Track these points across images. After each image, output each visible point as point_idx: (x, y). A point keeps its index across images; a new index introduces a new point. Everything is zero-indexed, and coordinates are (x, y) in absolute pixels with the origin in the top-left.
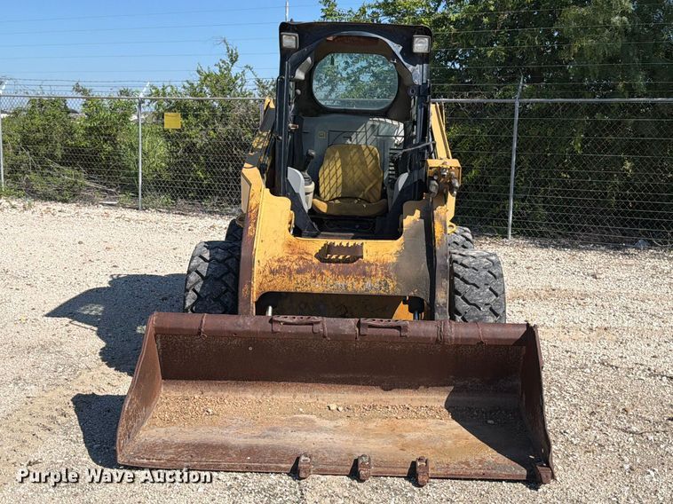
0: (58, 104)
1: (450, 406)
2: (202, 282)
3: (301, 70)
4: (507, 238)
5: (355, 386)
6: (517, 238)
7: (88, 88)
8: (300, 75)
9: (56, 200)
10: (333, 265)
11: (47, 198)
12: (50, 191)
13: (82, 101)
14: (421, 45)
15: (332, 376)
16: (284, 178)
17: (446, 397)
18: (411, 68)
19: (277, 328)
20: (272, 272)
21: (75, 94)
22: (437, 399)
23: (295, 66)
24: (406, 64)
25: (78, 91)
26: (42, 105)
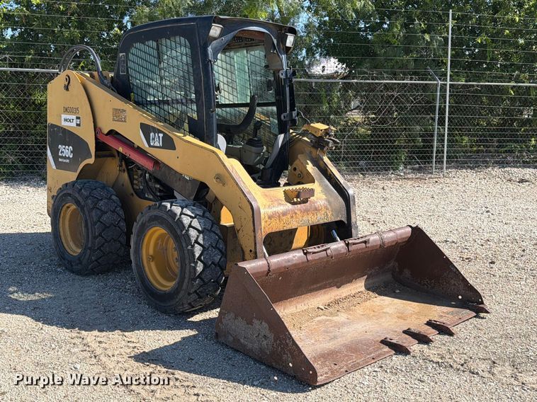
1: (369, 288)
2: (201, 235)
5: (324, 290)
10: (299, 206)
15: (315, 286)
17: (363, 284)
18: (281, 56)
19: (310, 257)
20: (270, 218)
22: (359, 286)
23: (217, 52)
24: (279, 54)
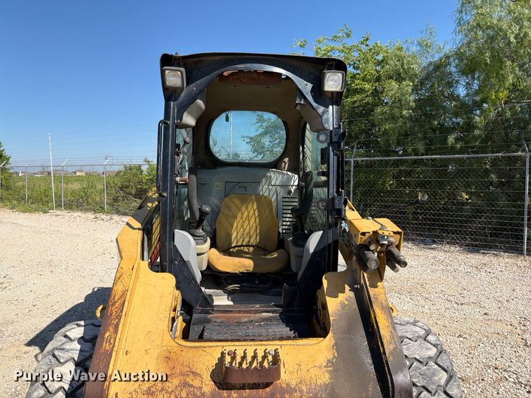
0: (138, 168)
3: (189, 113)
8: (189, 120)
13: (147, 166)
14: (333, 82)
16: (170, 244)
18: (321, 109)
21: (145, 163)
23: (183, 109)
24: (315, 104)
25: (146, 162)
26: (131, 169)
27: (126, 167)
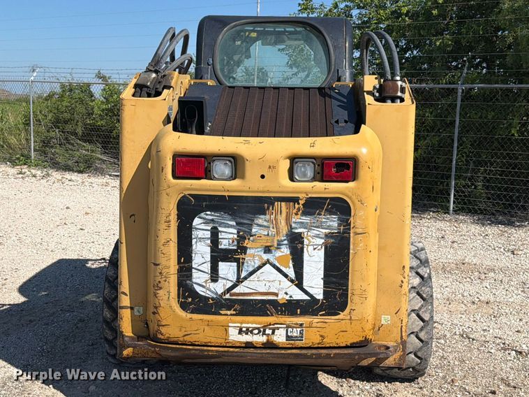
0: (85, 89)
4: (448, 213)
6: (458, 214)
7: (107, 76)
9: (73, 171)
11: (67, 168)
12: (70, 163)
13: (102, 87)
21: (97, 80)
25: (99, 77)
26: (72, 90)
27: (63, 86)
